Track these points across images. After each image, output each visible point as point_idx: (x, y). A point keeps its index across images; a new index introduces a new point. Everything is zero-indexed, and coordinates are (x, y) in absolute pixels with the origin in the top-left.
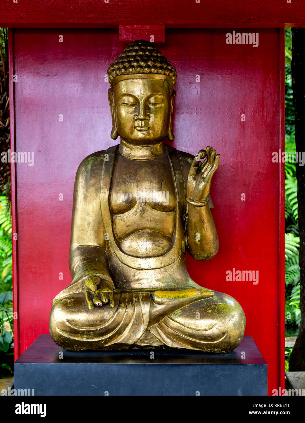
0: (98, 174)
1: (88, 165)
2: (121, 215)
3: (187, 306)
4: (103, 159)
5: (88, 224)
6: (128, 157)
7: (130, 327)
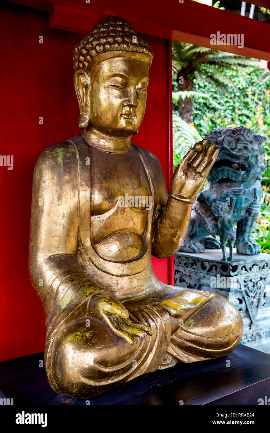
0: (73, 169)
1: (59, 158)
2: (101, 216)
3: (197, 313)
4: (75, 151)
5: (63, 229)
6: (103, 150)
7: (154, 353)
